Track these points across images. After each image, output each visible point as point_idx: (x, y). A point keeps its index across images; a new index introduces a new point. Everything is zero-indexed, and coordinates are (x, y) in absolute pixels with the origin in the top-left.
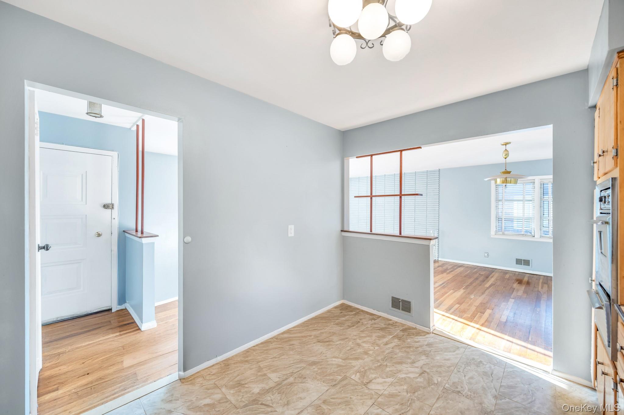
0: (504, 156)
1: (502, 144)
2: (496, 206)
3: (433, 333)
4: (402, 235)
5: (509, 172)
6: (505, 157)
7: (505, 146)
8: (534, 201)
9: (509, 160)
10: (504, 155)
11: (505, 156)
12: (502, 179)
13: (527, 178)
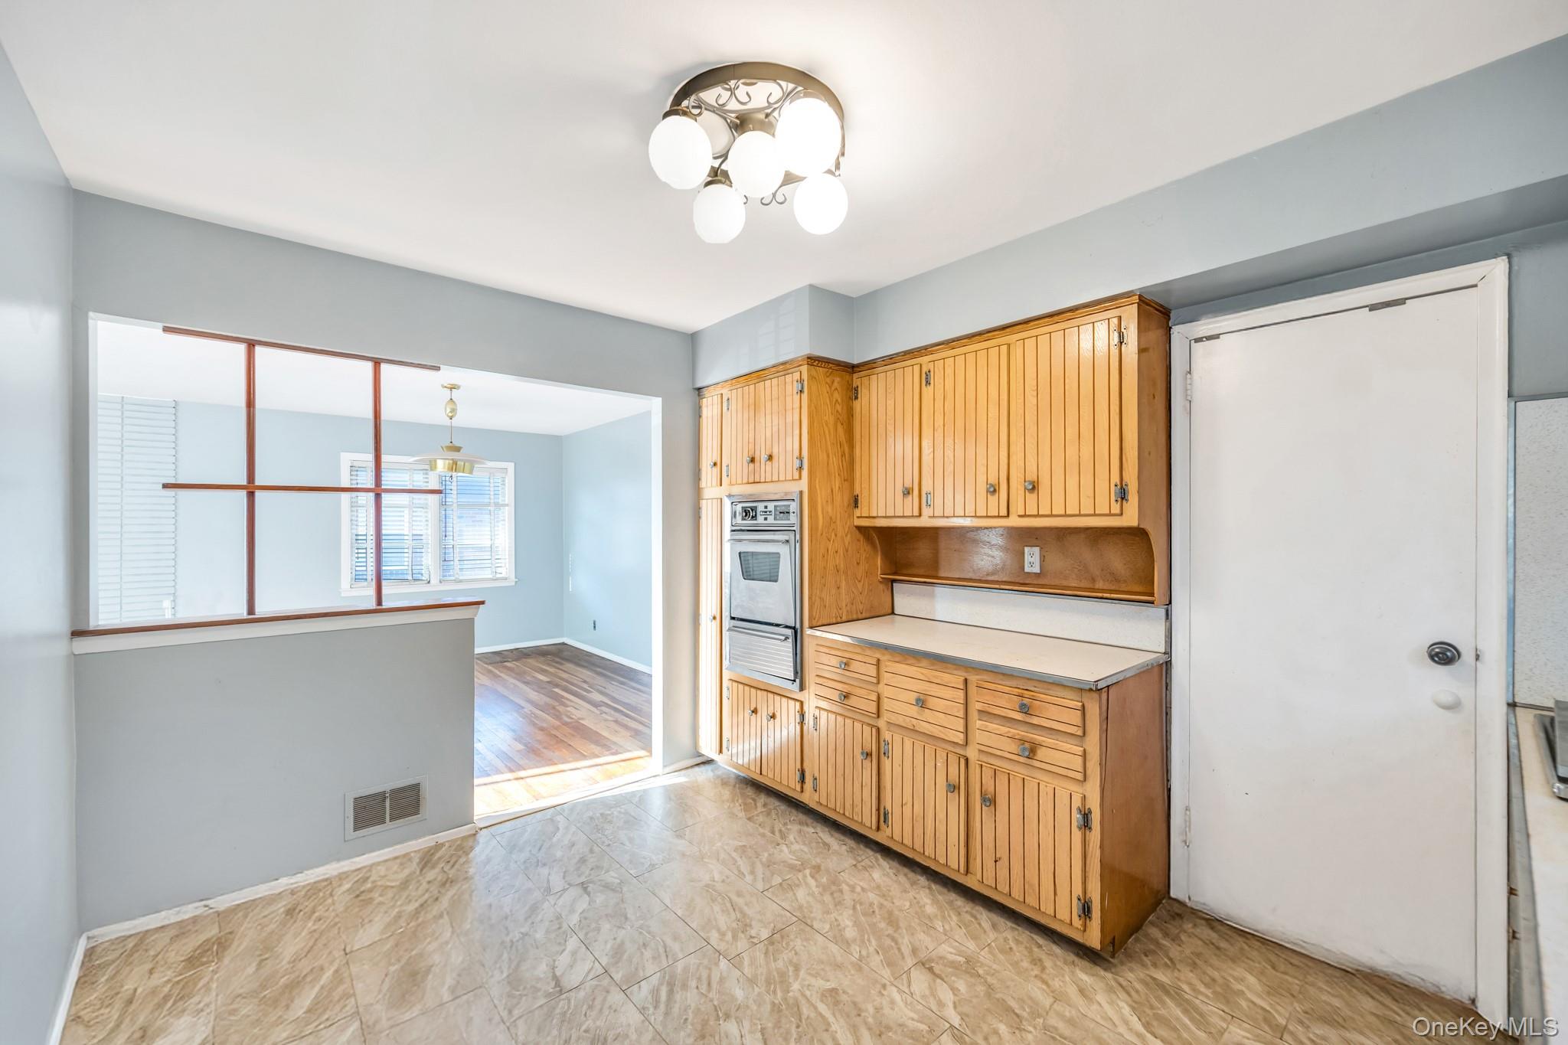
0: (447, 412)
1: (445, 385)
2: (351, 520)
3: (481, 829)
4: (384, 607)
5: (458, 449)
6: (450, 414)
7: (449, 391)
8: (426, 508)
9: (456, 422)
10: (448, 410)
11: (451, 412)
12: (447, 461)
13: (484, 463)
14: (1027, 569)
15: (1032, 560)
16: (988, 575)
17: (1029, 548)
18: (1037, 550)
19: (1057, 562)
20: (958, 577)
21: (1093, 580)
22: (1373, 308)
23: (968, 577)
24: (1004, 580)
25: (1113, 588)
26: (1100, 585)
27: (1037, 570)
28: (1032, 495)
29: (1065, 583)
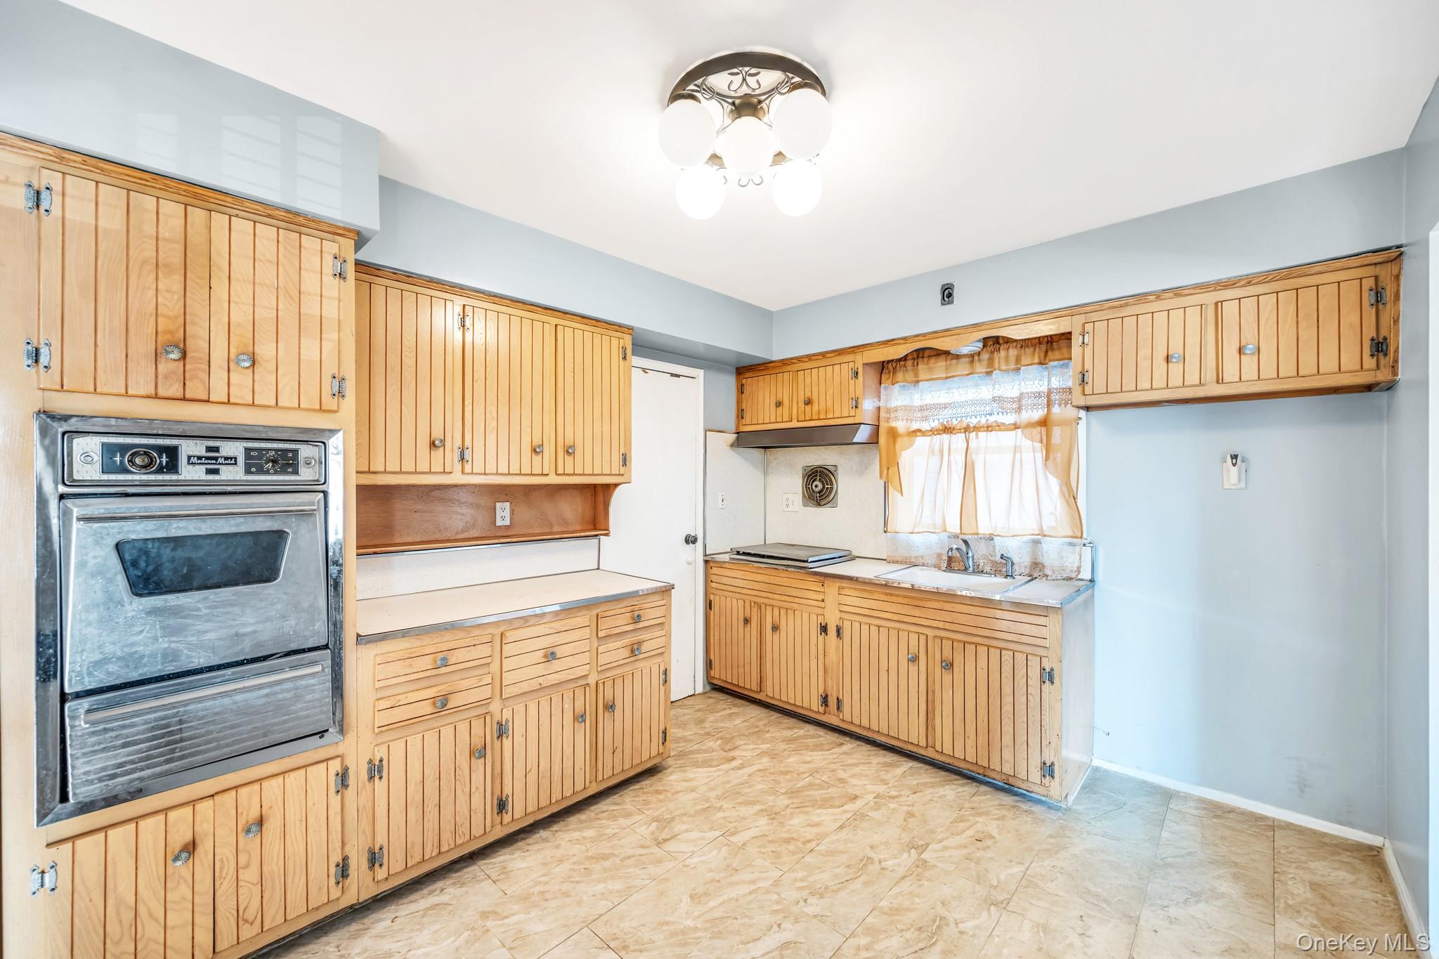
14: (499, 523)
15: (503, 514)
16: (457, 533)
17: (501, 503)
18: (507, 504)
19: (525, 514)
20: (419, 540)
21: (551, 526)
22: (672, 375)
23: (433, 539)
24: (475, 536)
25: (564, 530)
26: (556, 529)
27: (507, 522)
28: (570, 457)
29: (531, 531)
